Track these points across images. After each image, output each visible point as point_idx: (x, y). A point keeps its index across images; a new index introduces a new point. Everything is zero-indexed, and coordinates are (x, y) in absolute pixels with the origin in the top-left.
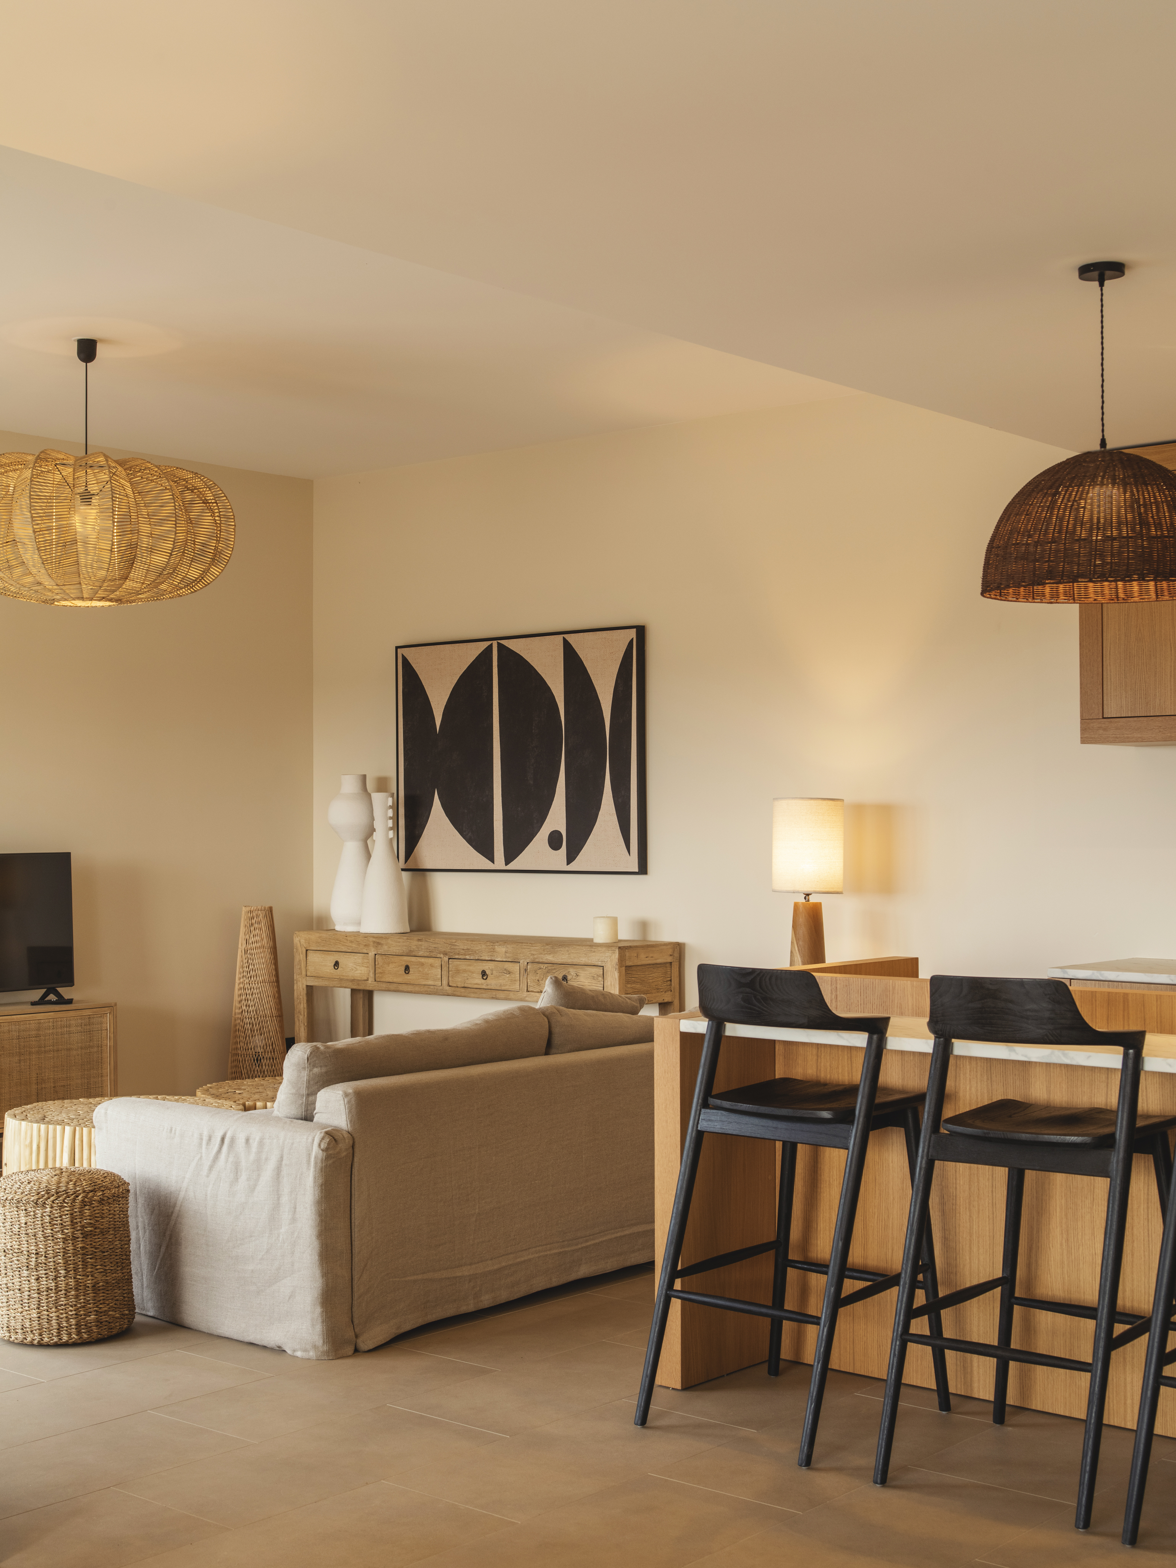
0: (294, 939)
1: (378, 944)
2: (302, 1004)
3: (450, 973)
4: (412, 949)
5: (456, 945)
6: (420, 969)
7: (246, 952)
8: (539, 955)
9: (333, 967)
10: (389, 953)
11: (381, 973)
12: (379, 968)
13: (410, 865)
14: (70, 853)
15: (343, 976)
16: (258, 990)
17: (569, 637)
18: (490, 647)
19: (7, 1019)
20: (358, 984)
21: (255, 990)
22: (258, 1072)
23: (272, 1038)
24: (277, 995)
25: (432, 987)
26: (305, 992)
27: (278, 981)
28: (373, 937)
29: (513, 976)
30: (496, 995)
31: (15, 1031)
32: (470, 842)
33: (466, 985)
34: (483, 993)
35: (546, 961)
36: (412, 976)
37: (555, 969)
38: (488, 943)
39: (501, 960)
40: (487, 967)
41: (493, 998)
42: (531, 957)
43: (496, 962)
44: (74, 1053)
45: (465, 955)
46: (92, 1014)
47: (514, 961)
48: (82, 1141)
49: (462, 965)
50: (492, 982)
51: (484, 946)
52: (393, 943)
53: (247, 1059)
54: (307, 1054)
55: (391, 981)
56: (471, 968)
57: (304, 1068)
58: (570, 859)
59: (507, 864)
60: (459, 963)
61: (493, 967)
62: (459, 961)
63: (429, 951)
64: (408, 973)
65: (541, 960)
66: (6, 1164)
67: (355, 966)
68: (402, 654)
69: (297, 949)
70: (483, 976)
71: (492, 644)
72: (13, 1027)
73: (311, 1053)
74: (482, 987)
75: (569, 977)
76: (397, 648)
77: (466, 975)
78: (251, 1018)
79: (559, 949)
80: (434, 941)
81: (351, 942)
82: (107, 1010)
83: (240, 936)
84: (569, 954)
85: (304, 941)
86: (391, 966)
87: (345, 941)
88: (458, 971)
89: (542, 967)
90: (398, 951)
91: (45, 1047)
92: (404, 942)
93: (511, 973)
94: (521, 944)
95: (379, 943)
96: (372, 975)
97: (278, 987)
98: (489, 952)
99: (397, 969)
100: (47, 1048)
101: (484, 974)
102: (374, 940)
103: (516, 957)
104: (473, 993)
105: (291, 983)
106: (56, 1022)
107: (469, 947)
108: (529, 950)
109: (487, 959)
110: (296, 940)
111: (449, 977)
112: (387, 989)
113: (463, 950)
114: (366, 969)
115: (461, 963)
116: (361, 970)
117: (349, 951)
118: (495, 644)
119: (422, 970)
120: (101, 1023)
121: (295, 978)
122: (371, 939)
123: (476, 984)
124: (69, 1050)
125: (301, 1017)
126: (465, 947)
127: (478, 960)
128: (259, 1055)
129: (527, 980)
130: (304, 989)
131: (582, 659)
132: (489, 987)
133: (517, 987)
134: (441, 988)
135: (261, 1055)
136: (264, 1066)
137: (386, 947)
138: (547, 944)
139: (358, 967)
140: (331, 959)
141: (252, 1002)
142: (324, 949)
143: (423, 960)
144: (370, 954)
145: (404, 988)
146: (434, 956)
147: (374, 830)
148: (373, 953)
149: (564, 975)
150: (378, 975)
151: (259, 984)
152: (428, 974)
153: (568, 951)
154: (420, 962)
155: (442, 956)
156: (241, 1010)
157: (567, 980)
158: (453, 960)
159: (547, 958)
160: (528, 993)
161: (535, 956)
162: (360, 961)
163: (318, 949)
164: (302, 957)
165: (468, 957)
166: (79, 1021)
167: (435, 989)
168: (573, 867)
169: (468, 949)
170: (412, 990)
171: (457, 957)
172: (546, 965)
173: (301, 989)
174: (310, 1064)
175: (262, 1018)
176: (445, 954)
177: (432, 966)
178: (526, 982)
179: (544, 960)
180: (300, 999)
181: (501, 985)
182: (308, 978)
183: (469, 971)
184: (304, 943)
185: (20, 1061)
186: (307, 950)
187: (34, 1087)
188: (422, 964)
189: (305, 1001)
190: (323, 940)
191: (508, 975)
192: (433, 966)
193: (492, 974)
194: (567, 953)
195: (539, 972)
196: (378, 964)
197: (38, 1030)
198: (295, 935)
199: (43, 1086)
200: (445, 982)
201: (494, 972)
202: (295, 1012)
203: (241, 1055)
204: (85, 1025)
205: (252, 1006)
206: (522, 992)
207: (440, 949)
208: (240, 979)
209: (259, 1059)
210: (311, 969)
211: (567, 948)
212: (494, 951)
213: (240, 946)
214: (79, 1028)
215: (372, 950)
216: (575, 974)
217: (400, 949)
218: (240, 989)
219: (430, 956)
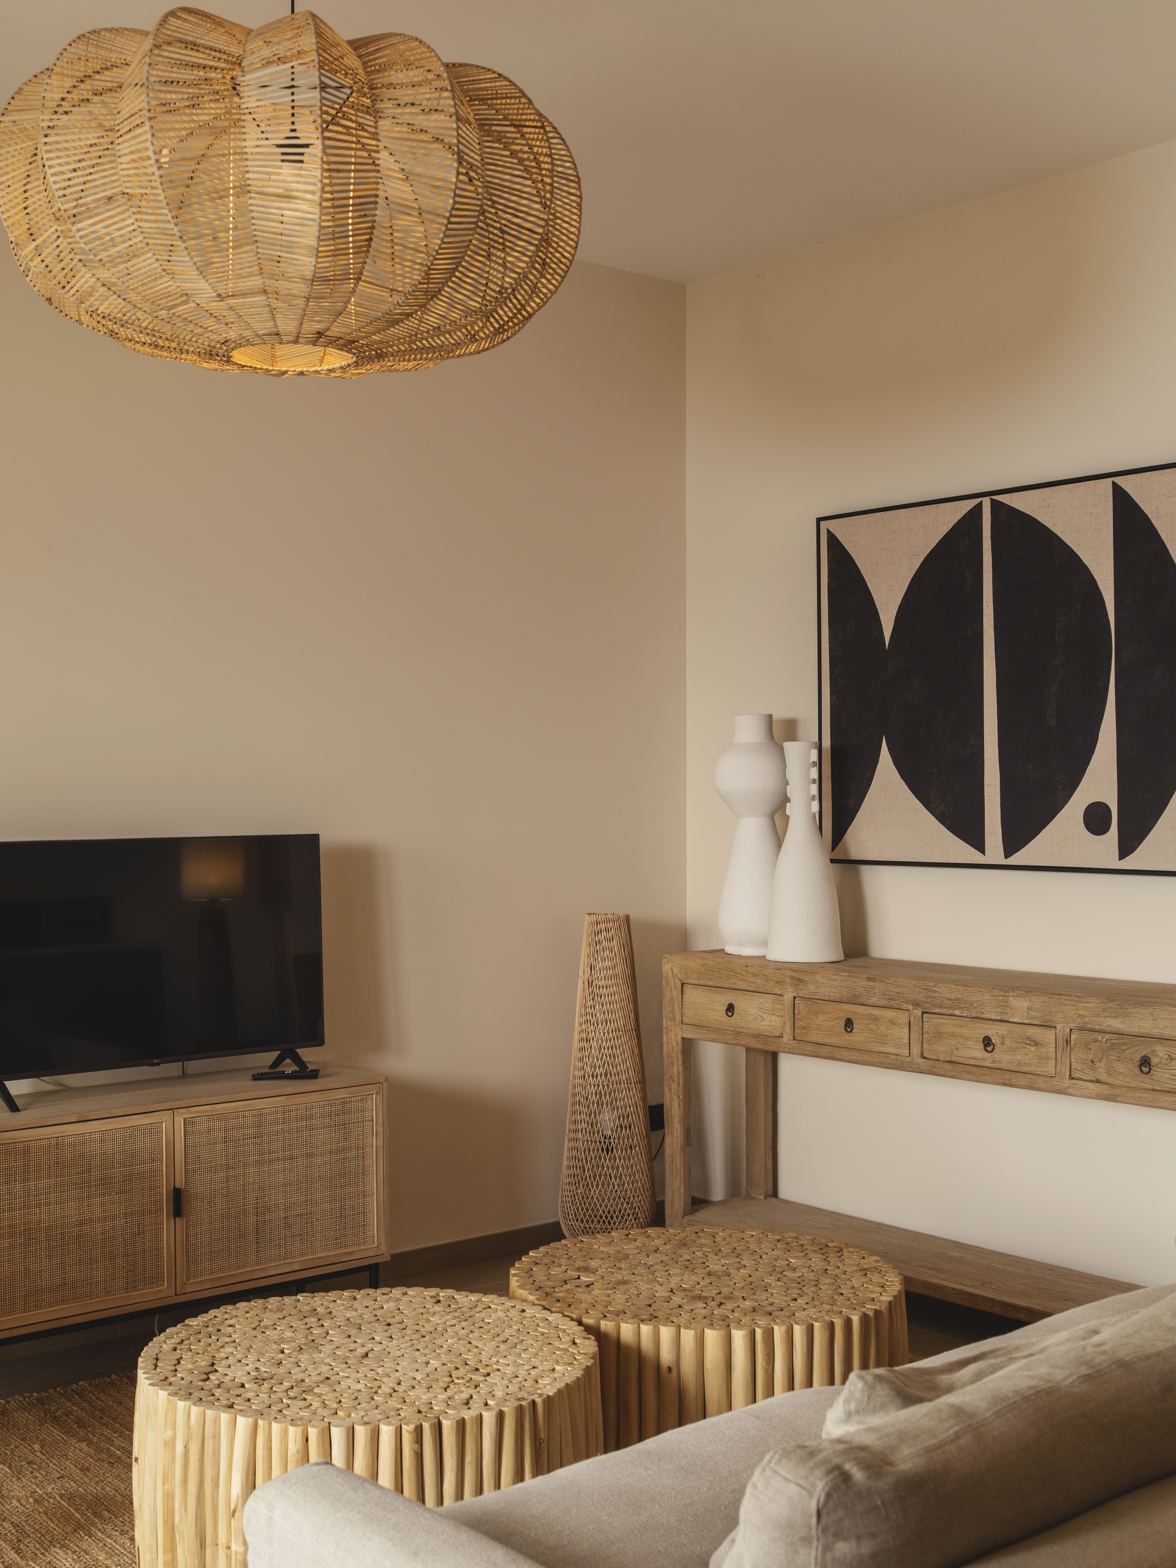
0: (663, 966)
1: (798, 982)
2: (675, 1066)
3: (925, 1036)
4: (857, 993)
5: (935, 992)
6: (872, 1026)
7: (590, 984)
8: (1094, 1018)
9: (725, 1013)
10: (817, 997)
11: (803, 1028)
12: (801, 1020)
13: (838, 854)
14: (318, 835)
15: (741, 1027)
16: (608, 1042)
17: (1120, 481)
18: (977, 511)
19: (206, 1111)
20: (766, 1043)
21: (604, 1043)
22: (608, 1169)
23: (630, 1117)
24: (636, 1051)
25: (893, 1057)
26: (680, 1047)
27: (638, 1028)
28: (791, 970)
29: (1043, 1050)
30: (1010, 1080)
31: (220, 1129)
32: (942, 818)
33: (954, 1059)
34: (986, 1075)
35: (1108, 1029)
36: (858, 1037)
37: (1125, 1044)
38: (996, 991)
39: (1020, 1021)
40: (995, 1031)
41: (1004, 1084)
42: (1079, 1020)
43: (1010, 1024)
44: (318, 1160)
45: (953, 1008)
46: (347, 1096)
47: (1045, 1024)
48: (270, 1450)
49: (948, 1025)
50: (1002, 1057)
51: (987, 996)
52: (824, 981)
53: (591, 1148)
54: (816, 1497)
55: (821, 1041)
56: (963, 1031)
57: (806, 1540)
58: (1126, 848)
59: (1007, 856)
60: (941, 1021)
61: (1006, 1033)
62: (941, 1019)
63: (887, 997)
64: (851, 1032)
65: (1098, 1027)
66: (136, 1459)
67: (760, 1013)
68: (828, 530)
69: (667, 981)
70: (986, 1046)
71: (981, 502)
72: (217, 1124)
73: (828, 1496)
74: (984, 1064)
75: (1154, 1060)
76: (819, 520)
77: (953, 1042)
78: (598, 1085)
79: (1134, 1010)
80: (895, 981)
81: (755, 975)
82: (373, 1089)
83: (582, 959)
84: (1154, 1020)
85: (678, 970)
86: (821, 1017)
87: (744, 973)
88: (939, 1035)
89: (1100, 1039)
90: (833, 994)
91: (270, 1153)
92: (843, 981)
93: (1039, 1045)
94: (1058, 997)
95: (800, 980)
96: (788, 1029)
97: (639, 1037)
98: (997, 1007)
99: (831, 1023)
100: (273, 1156)
101: (987, 1042)
102: (793, 974)
103: (1049, 1018)
104: (967, 1073)
105: (659, 1032)
106: (289, 1111)
107: (959, 996)
108: (1074, 1008)
109: (993, 1017)
110: (666, 967)
111: (922, 1042)
112: (814, 1054)
113: (949, 999)
114: (778, 1019)
115: (946, 1021)
116: (770, 1021)
117: (751, 989)
118: (986, 502)
119: (874, 1029)
120: (363, 1111)
121: (664, 1026)
122: (788, 973)
123: (973, 1058)
124: (310, 1156)
125: (674, 1086)
126: (953, 996)
127: (977, 1018)
128: (610, 1143)
129: (1070, 1059)
130: (678, 1044)
131: (1150, 516)
132: (997, 1065)
133: (1050, 1068)
134: (908, 1059)
135: (612, 1143)
136: (618, 1160)
137: (812, 988)
138: (1110, 1000)
139: (765, 1016)
140: (721, 1001)
141: (599, 1061)
142: (710, 983)
143: (876, 1012)
144: (786, 996)
145: (845, 1054)
146: (896, 1007)
147: (788, 800)
148: (791, 995)
149: (1144, 1056)
150: (799, 1030)
151: (611, 1034)
152: (886, 1036)
153: (1152, 1014)
154: (870, 1015)
155: (910, 1007)
156: (582, 1072)
157: (1150, 1065)
158: (931, 1016)
159: (1111, 1023)
160: (1072, 1081)
161: (1087, 1020)
162: (768, 1006)
163: (701, 982)
164: (676, 993)
165: (957, 1012)
166: (327, 1109)
167: (897, 1060)
168: (1130, 863)
169: (957, 999)
170: (857, 1058)
171: (937, 1010)
172: (1108, 1036)
173: (674, 1043)
174: (825, 1530)
175: (615, 1085)
176: (916, 1004)
177: (892, 1022)
178: (1068, 1064)
179: (1103, 1028)
180: (673, 1057)
181: (1019, 1064)
182: (684, 1026)
183: (960, 1036)
184: (678, 973)
185: (227, 1180)
186: (683, 984)
187: (252, 1219)
188: (876, 1019)
189: (680, 1062)
190: (709, 971)
191: (1033, 1048)
192: (894, 1024)
193: (1003, 1044)
194: (1151, 1018)
195: (1093, 1046)
196: (800, 1013)
197: (259, 1125)
198: (664, 959)
199: (267, 1217)
200: (916, 1051)
201: (1007, 1041)
202: (665, 1077)
203: (583, 1142)
204: (336, 1115)
205: (599, 1067)
206: (1061, 1079)
207: (906, 995)
208: (581, 1024)
209: (610, 1148)
210: (689, 1013)
211: (1150, 1010)
212: (1006, 1004)
213: (581, 974)
214: (327, 1120)
215: (790, 990)
216: (1166, 1056)
217: (836, 991)
218: (582, 1040)
219: (888, 1006)
